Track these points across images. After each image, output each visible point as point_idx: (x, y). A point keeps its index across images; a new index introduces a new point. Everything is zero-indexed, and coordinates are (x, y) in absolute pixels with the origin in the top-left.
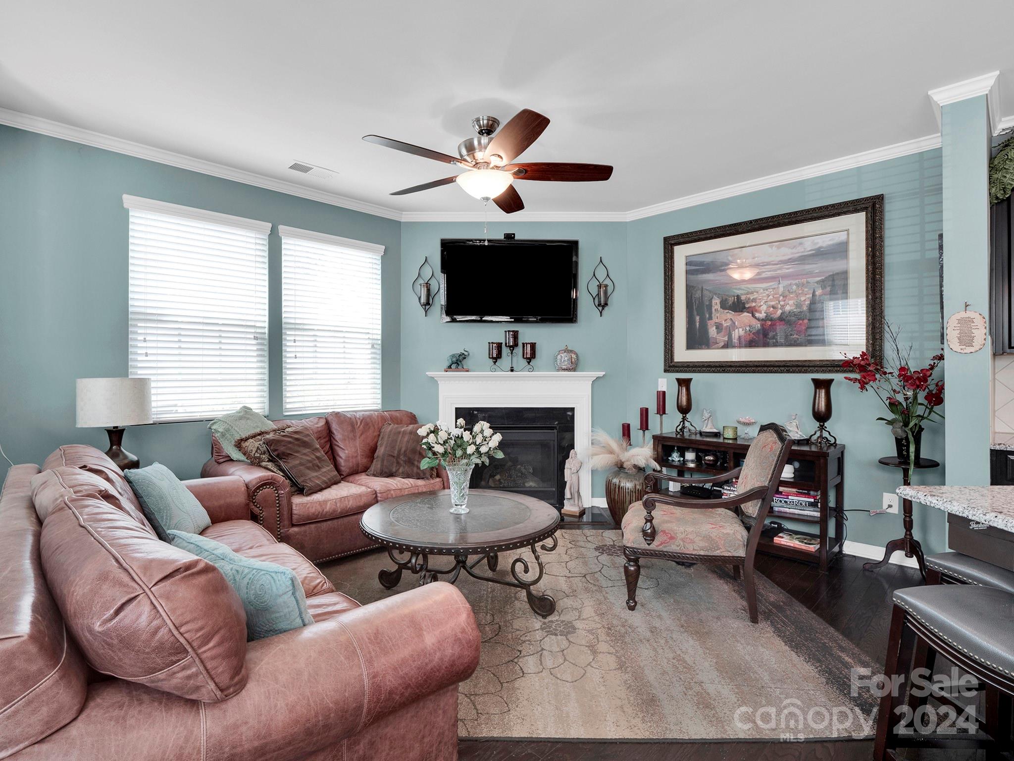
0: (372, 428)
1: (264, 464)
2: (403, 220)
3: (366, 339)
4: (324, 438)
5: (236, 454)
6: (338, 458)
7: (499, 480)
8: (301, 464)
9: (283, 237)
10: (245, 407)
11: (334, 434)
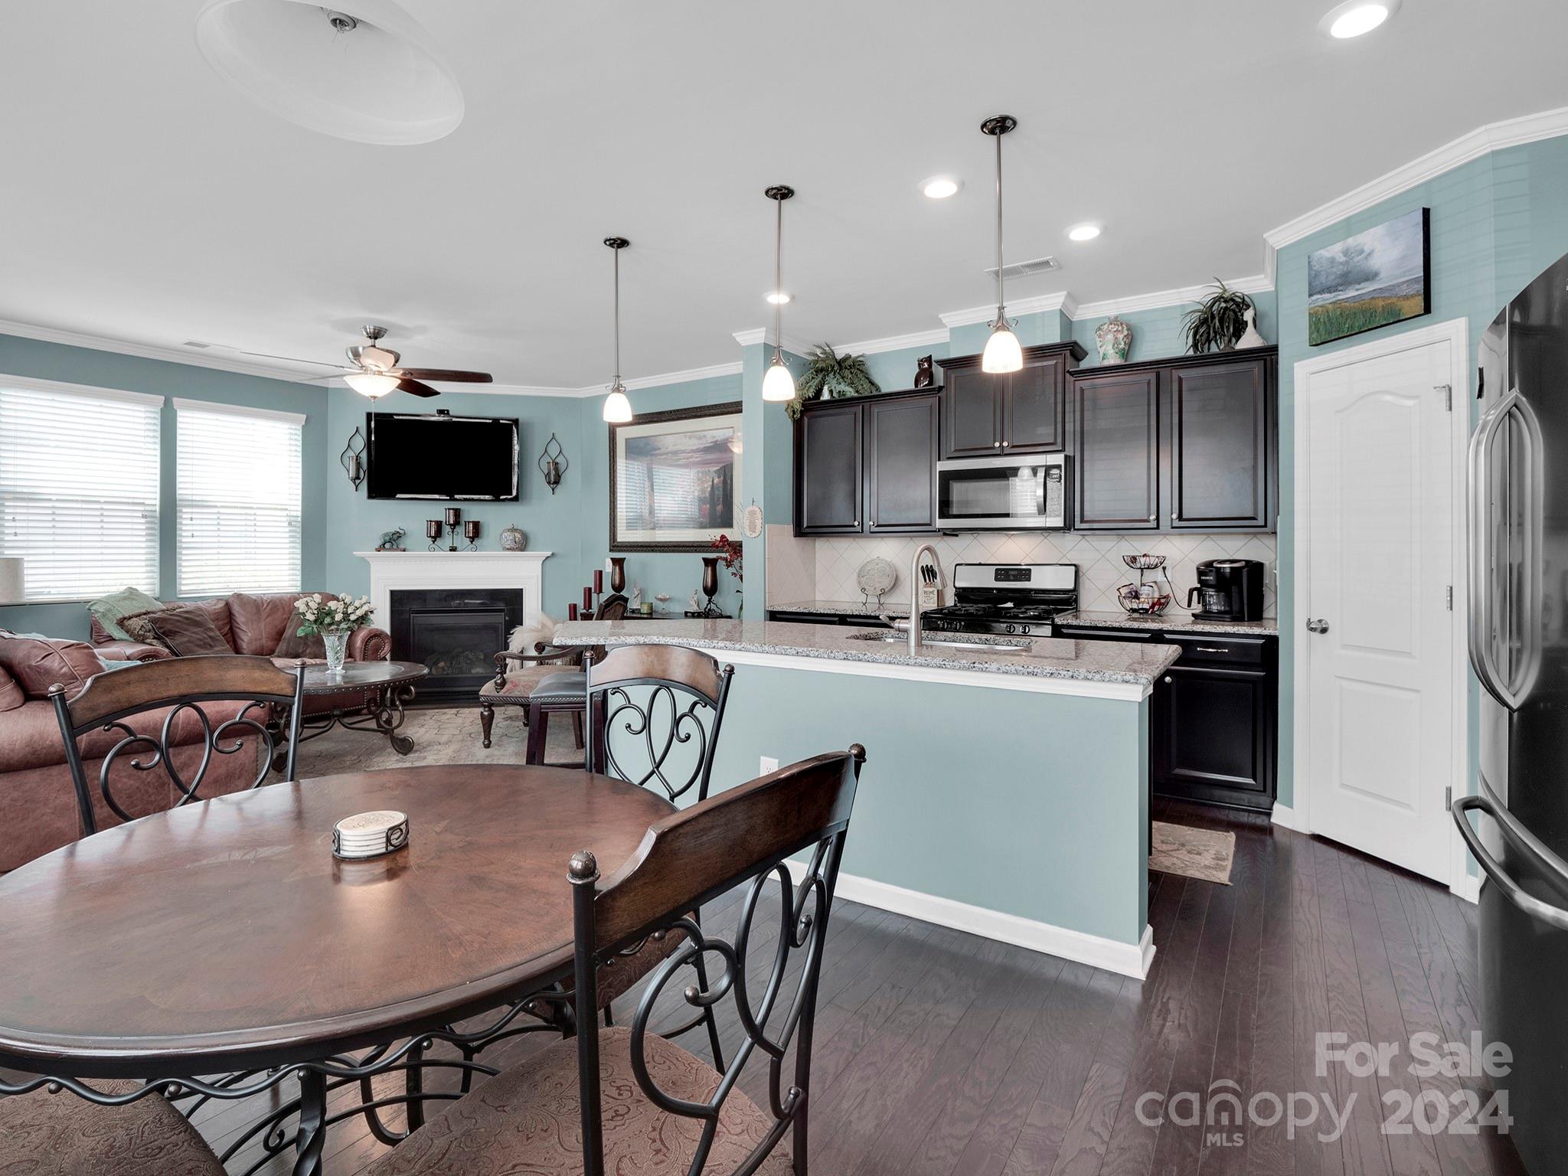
0: (281, 610)
1: (148, 641)
2: (330, 386)
3: (284, 516)
4: (223, 620)
5: (117, 633)
6: (239, 641)
7: (443, 668)
8: (189, 641)
9: (178, 410)
10: (131, 588)
11: (234, 616)
